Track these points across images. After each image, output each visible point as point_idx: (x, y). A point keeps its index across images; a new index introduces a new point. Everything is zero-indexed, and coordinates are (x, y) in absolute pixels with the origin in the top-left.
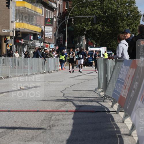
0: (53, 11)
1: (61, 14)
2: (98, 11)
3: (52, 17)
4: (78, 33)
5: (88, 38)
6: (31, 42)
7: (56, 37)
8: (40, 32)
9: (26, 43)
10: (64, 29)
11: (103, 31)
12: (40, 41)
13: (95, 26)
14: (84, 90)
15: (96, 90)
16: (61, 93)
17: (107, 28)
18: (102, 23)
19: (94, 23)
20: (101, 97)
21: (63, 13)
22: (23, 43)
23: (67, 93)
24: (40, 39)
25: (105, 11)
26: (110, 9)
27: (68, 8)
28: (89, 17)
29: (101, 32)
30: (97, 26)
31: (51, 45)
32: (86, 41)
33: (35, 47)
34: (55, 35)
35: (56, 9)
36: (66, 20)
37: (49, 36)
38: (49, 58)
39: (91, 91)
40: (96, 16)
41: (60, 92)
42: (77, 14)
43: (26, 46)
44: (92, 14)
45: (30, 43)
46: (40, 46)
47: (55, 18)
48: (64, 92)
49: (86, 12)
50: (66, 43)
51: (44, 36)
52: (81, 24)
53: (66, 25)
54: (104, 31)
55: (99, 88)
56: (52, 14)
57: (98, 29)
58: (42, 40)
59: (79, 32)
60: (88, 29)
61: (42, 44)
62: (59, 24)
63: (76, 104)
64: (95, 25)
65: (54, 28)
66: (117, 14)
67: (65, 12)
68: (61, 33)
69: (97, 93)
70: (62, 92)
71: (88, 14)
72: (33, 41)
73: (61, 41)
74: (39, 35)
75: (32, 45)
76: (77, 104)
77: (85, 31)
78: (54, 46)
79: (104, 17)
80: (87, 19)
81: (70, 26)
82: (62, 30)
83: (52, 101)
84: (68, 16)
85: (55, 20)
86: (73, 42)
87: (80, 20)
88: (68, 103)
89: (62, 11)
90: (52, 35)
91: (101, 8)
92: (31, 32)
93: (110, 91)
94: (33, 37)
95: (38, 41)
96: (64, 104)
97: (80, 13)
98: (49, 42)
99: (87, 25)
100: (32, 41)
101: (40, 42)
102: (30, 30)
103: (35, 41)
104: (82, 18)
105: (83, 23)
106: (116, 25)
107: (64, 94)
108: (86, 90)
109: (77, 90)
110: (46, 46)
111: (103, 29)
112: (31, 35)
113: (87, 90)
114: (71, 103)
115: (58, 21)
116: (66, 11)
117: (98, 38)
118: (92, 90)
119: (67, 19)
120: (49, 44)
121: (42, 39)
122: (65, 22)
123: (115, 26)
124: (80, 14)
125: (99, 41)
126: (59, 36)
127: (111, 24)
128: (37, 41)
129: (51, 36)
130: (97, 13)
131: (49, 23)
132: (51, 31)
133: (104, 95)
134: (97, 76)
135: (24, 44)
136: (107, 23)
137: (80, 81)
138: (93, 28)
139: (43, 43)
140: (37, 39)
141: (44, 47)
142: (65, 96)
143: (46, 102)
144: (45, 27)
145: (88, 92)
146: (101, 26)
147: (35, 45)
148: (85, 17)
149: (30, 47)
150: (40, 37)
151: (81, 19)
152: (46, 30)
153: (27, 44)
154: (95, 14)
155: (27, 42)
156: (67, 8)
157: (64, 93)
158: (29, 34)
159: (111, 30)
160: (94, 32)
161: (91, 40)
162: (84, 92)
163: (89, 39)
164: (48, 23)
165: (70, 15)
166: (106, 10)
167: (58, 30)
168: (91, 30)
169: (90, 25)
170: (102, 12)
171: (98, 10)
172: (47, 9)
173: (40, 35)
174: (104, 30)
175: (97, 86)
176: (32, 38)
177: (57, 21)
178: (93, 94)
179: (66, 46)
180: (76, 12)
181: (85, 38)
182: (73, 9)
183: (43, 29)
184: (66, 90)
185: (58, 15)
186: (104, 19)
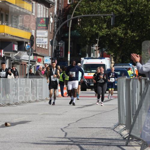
0: (49, 7)
1: (61, 12)
2: (118, 7)
3: (47, 17)
4: (87, 41)
5: (103, 47)
6: (16, 55)
7: (54, 46)
8: (29, 38)
9: (8, 56)
10: (66, 35)
11: (126, 37)
12: (29, 52)
13: (114, 30)
14: (97, 128)
15: (116, 126)
16: (62, 131)
17: (132, 32)
18: (124, 25)
19: (112, 25)
20: (123, 138)
21: (64, 10)
22: (3, 55)
23: (71, 132)
24: (29, 49)
25: (128, 6)
26: (136, 4)
27: (71, 2)
28: (104, 16)
29: (122, 39)
30: (117, 30)
31: (45, 58)
32: (100, 53)
33: (20, 61)
34: (52, 43)
35: (54, 4)
36: (68, 20)
37: (43, 45)
38: (43, 78)
39: (107, 129)
40: (115, 15)
41: (60, 130)
42: (85, 11)
43: (8, 61)
44: (108, 12)
45: (13, 56)
46: (28, 60)
47: (52, 17)
48: (66, 130)
49: (99, 9)
50: (69, 55)
51: (34, 45)
52: (92, 26)
53: (69, 27)
54: (128, 37)
55: (120, 124)
56: (47, 11)
57: (118, 34)
58: (31, 51)
59: (89, 39)
60: (103, 34)
61: (32, 58)
62: (58, 27)
63: (85, 149)
64: (113, 28)
65: (51, 33)
66: (147, 11)
67: (67, 8)
68: (62, 41)
69: (118, 132)
70: (64, 130)
71: (102, 12)
72: (18, 53)
73: (61, 52)
74: (26, 43)
75: (16, 59)
76: (87, 149)
77: (98, 37)
78: (50, 60)
79: (127, 15)
80: (101, 20)
81: (75, 29)
82: (63, 36)
83: (48, 144)
84: (71, 14)
85: (51, 20)
86: (80, 54)
87: (91, 21)
88: (73, 147)
89: (63, 7)
90: (47, 44)
91: (122, 3)
92: (15, 38)
93: (137, 128)
94: (18, 47)
95: (26, 53)
96: (66, 148)
97: (90, 9)
98: (43, 54)
99: (101, 28)
100: (16, 52)
101: (29, 55)
102: (14, 36)
103: (21, 52)
104: (94, 17)
105: (95, 26)
106: (146, 27)
107: (66, 134)
108: (99, 127)
109: (85, 127)
110: (38, 60)
111: (126, 34)
112: (14, 44)
113: (102, 127)
114: (77, 147)
115: (57, 23)
116: (69, 7)
117: (118, 47)
118: (109, 128)
119: (70, 19)
120: (43, 57)
121: (32, 49)
122: (67, 23)
123: (145, 29)
124: (91, 12)
125: (120, 52)
126: (58, 44)
127: (138, 26)
128: (23, 52)
129: (45, 45)
130: (117, 10)
131: (43, 25)
132: (46, 37)
133: (128, 135)
134: (117, 106)
135: (4, 57)
136: (133, 25)
137: (91, 114)
138: (110, 32)
139: (33, 55)
140: (25, 50)
141: (35, 62)
142: (67, 136)
143: (39, 145)
144: (37, 31)
145: (103, 130)
146: (123, 30)
147: (21, 59)
148: (98, 16)
149: (13, 62)
150: (28, 46)
151: (92, 18)
152: (37, 35)
153: (9, 58)
154: (113, 12)
155: (9, 54)
156: (69, 2)
157: (66, 132)
158: (11, 42)
159: (138, 36)
160: (112, 38)
161: (106, 51)
162: (97, 130)
163: (104, 49)
164: (40, 25)
165: (74, 13)
166: (130, 6)
167: (56, 35)
168: (107, 35)
169: (106, 28)
170: (124, 8)
171: (117, 5)
172: (39, 4)
173: (28, 44)
174: (128, 35)
175: (117, 121)
176: (16, 48)
177: (54, 23)
178: (110, 133)
179: (69, 60)
180: (84, 8)
181: (98, 48)
182: (80, 4)
183: (34, 34)
184: (70, 127)
185: (56, 13)
186: (128, 19)
